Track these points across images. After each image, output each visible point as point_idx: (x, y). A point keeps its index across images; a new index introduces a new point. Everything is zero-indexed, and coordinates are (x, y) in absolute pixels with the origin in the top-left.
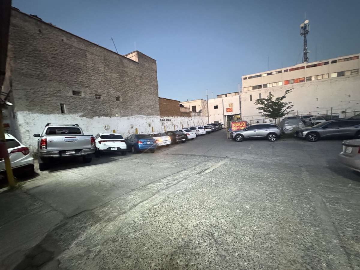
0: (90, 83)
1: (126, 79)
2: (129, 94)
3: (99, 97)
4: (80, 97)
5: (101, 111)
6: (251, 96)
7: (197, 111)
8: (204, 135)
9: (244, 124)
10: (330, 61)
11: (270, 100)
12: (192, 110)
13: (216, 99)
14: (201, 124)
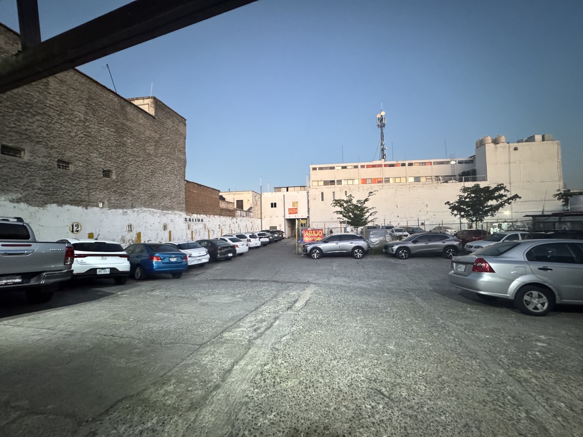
0: (49, 136)
1: (129, 142)
2: (131, 169)
3: (66, 167)
4: (20, 160)
5: (66, 194)
6: (322, 193)
7: (244, 209)
8: (257, 247)
9: (320, 234)
10: (407, 163)
11: (350, 202)
12: (237, 207)
13: (274, 193)
14: (250, 231)
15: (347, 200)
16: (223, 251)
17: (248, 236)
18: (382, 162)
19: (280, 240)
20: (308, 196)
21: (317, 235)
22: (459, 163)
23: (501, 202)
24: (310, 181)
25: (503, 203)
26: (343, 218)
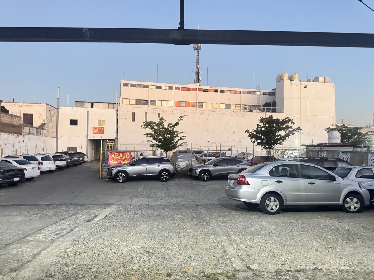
6: (134, 113)
7: (34, 125)
8: (51, 172)
9: (128, 157)
10: (219, 89)
11: (161, 125)
12: (24, 122)
13: (75, 108)
14: (41, 151)
15: (158, 123)
16: (7, 174)
17: (39, 158)
18: (196, 86)
19: (81, 164)
20: (117, 115)
21: (124, 158)
22: (263, 94)
23: (288, 133)
24: (120, 98)
25: (289, 133)
26: (153, 141)
